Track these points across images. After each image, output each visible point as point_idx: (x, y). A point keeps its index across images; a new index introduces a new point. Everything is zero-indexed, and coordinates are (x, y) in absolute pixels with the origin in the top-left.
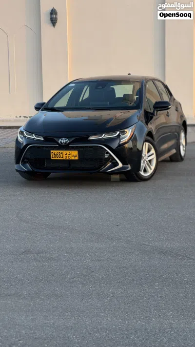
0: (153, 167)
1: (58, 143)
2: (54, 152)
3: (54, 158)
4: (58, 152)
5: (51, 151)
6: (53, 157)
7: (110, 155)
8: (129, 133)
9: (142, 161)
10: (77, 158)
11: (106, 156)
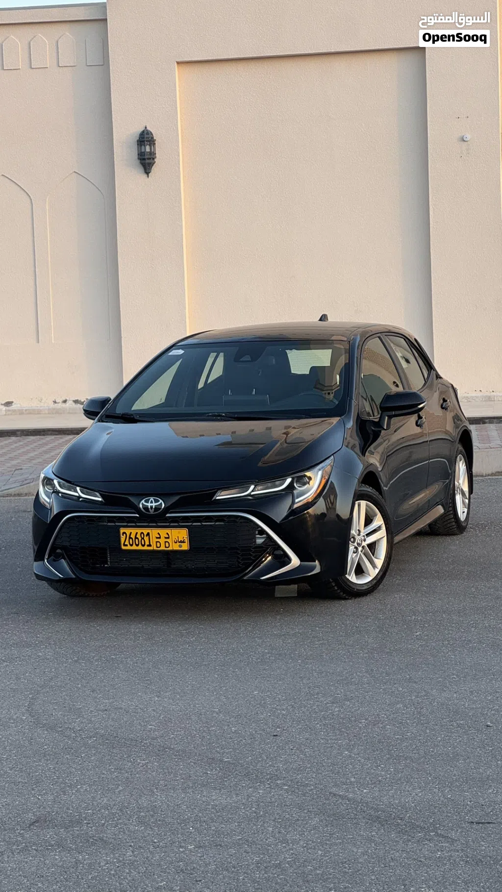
0: (379, 562)
1: (138, 511)
2: (128, 531)
3: (129, 548)
4: (139, 531)
5: (122, 530)
6: (126, 545)
7: (269, 537)
8: (316, 479)
9: (351, 548)
10: (185, 547)
11: (260, 541)
